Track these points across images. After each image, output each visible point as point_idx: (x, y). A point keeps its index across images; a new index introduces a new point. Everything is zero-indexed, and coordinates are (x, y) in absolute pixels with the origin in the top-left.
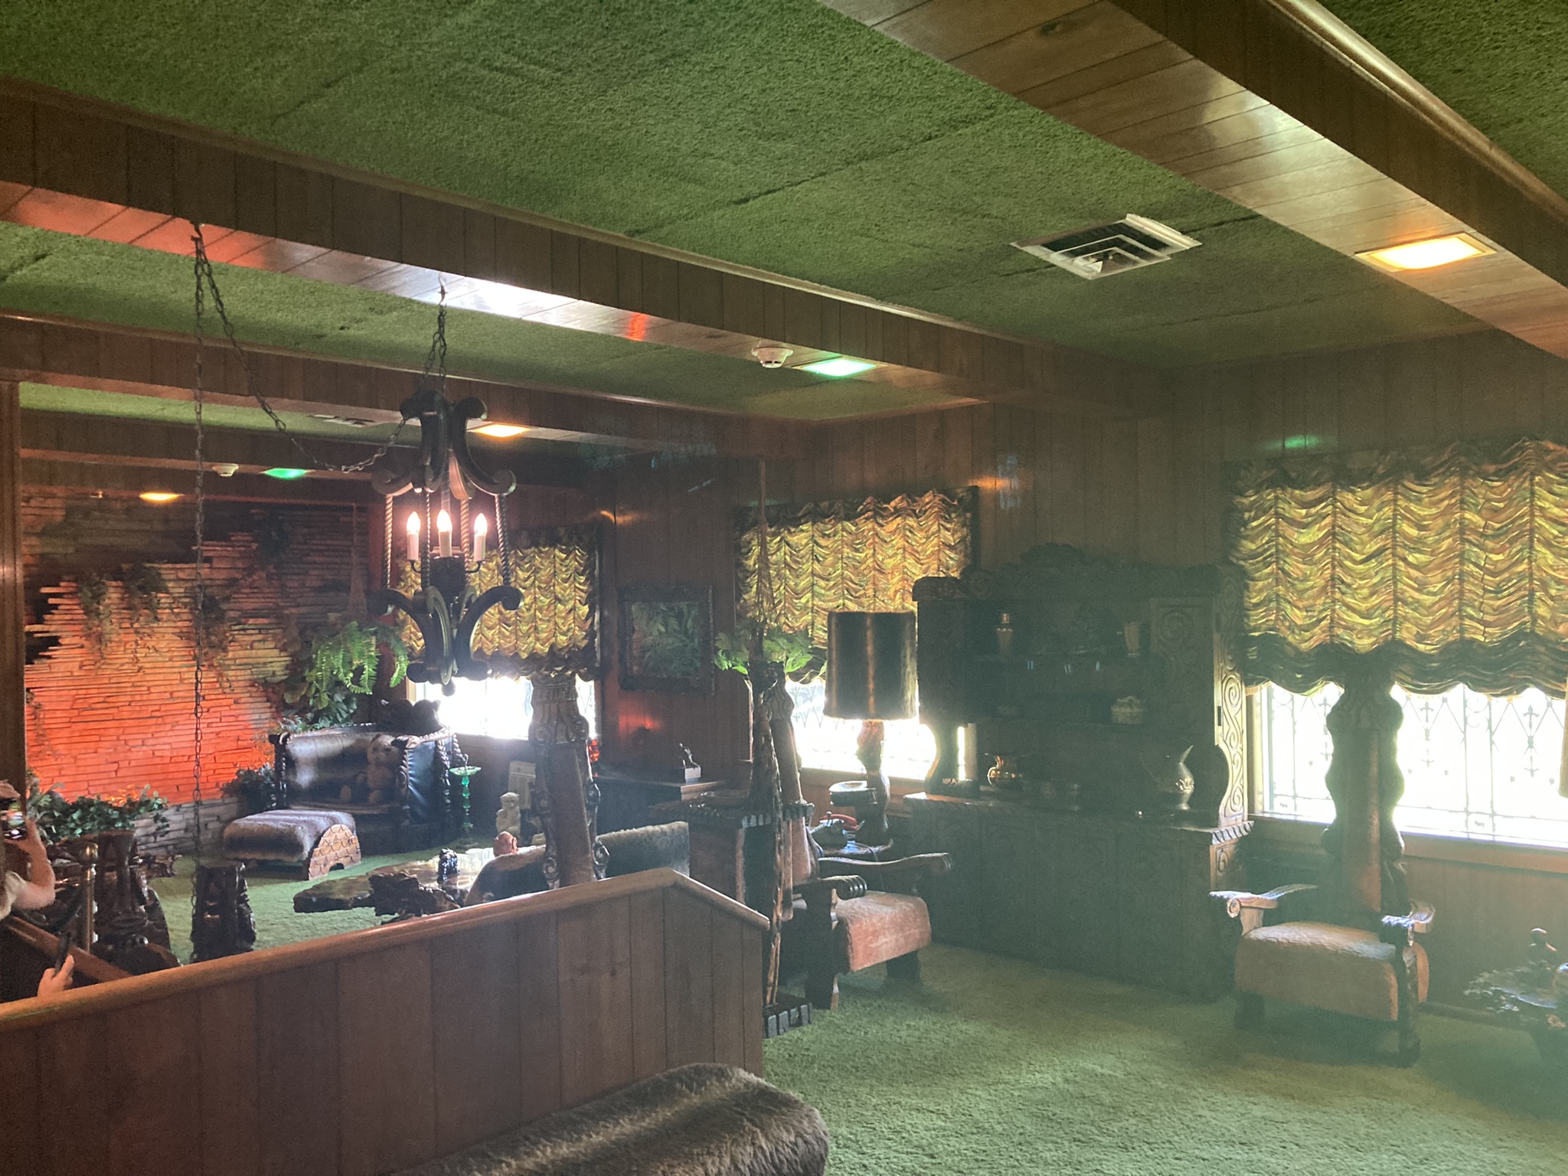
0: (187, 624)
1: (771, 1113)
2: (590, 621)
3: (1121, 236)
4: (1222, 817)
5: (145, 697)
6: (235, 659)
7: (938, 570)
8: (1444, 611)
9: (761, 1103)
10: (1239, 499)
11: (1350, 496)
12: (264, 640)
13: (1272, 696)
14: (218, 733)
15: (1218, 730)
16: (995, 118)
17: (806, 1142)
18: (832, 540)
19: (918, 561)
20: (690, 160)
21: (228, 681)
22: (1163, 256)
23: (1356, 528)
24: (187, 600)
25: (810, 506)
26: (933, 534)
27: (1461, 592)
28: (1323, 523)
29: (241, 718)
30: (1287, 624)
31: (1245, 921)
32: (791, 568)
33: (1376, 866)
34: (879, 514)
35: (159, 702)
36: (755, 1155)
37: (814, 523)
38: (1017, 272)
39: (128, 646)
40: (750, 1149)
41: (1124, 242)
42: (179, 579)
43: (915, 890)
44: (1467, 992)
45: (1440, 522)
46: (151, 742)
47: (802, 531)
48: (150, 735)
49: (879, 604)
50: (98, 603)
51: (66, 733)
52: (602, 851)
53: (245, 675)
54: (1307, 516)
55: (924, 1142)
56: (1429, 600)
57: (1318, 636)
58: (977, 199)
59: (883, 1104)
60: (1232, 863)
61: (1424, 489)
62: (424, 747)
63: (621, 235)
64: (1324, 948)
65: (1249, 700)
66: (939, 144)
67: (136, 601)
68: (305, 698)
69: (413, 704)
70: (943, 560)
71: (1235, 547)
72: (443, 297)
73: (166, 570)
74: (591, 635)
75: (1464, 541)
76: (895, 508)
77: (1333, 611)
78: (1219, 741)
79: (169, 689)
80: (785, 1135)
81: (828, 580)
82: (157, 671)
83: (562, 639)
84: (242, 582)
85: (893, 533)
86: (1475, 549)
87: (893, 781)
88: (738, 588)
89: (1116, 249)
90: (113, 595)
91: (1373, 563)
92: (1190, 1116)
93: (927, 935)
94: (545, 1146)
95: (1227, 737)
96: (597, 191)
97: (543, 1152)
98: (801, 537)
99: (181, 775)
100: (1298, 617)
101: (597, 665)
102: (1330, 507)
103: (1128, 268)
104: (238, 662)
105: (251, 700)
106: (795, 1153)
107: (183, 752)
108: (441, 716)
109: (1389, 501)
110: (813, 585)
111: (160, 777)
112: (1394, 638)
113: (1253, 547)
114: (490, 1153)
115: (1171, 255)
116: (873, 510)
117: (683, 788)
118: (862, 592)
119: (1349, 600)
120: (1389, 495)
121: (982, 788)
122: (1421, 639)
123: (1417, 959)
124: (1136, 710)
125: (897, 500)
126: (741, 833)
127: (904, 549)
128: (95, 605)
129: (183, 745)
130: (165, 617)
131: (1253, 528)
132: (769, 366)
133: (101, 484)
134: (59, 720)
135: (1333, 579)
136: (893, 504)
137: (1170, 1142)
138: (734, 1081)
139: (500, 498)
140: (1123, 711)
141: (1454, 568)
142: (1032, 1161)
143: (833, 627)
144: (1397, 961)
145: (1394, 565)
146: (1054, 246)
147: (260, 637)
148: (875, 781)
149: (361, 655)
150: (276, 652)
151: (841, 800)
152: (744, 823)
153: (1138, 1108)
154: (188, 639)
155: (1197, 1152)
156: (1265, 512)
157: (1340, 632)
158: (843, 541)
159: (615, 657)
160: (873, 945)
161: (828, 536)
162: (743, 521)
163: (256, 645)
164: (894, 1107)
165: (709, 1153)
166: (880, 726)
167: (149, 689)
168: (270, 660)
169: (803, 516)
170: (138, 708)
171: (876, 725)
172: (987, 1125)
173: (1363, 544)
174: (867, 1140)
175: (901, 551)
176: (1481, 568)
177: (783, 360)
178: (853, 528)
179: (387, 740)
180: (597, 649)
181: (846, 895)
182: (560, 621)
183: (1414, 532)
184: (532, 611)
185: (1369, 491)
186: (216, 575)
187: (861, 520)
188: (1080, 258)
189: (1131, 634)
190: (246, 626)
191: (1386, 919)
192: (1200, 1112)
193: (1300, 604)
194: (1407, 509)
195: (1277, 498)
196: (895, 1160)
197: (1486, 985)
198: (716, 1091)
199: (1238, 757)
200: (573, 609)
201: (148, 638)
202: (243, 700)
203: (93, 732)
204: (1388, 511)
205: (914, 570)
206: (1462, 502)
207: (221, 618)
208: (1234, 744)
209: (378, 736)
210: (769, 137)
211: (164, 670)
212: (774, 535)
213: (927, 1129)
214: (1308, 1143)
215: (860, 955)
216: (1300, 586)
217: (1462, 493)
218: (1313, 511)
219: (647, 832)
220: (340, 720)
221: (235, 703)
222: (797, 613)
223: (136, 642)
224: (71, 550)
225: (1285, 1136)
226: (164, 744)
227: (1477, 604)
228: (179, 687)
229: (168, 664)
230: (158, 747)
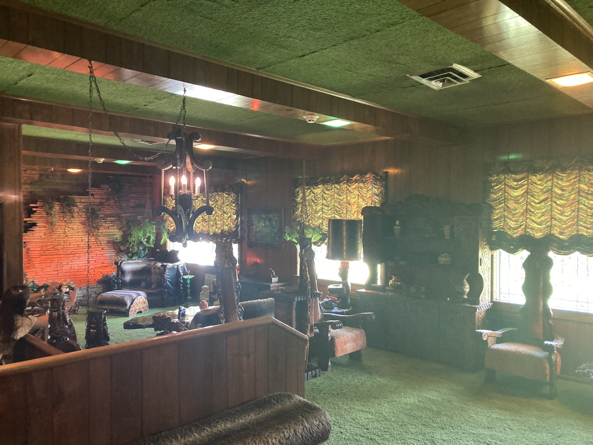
0: (84, 219)
1: (309, 413)
2: (236, 221)
3: (451, 73)
4: (480, 301)
5: (68, 246)
6: (102, 233)
7: (371, 204)
8: (571, 223)
9: (306, 409)
10: (490, 178)
11: (534, 177)
12: (113, 226)
13: (501, 254)
14: (95, 261)
15: (480, 267)
16: (405, 23)
17: (323, 424)
18: (330, 191)
19: (364, 200)
20: (283, 39)
21: (99, 241)
22: (467, 81)
23: (536, 190)
24: (84, 210)
25: (322, 178)
26: (370, 190)
27: (578, 216)
28: (523, 188)
29: (104, 255)
30: (508, 227)
31: (489, 342)
32: (314, 202)
33: (541, 321)
34: (349, 182)
35: (74, 248)
36: (303, 429)
37: (323, 185)
38: (408, 87)
39: (62, 227)
40: (301, 427)
41: (452, 75)
42: (81, 202)
43: (360, 326)
44: (577, 371)
45: (570, 188)
46: (70, 263)
47: (319, 188)
48: (70, 261)
49: (348, 216)
50: (51, 210)
51: (39, 259)
52: (242, 308)
53: (106, 239)
54: (517, 185)
55: (364, 423)
56: (565, 218)
57: (520, 232)
58: (395, 57)
59: (348, 408)
60: (483, 320)
61: (564, 175)
62: (173, 268)
63: (255, 69)
64: (520, 352)
65: (492, 256)
66: (381, 34)
67: (65, 210)
68: (128, 248)
69: (169, 251)
70: (374, 200)
71: (488, 197)
72: (185, 93)
73: (77, 198)
74: (237, 226)
75: (579, 196)
76: (355, 179)
77: (526, 222)
78: (480, 272)
79: (77, 243)
80: (315, 422)
81: (328, 207)
82: (73, 236)
83: (226, 228)
84: (105, 203)
85: (354, 189)
86: (584, 199)
87: (352, 284)
88: (293, 210)
89: (448, 78)
90: (57, 207)
91: (543, 204)
92: (468, 416)
93: (365, 344)
94: (221, 423)
95: (483, 270)
96: (245, 51)
97: (221, 426)
98: (318, 190)
99: (81, 276)
100: (512, 224)
101: (239, 238)
102: (526, 182)
103: (453, 85)
104: (103, 234)
105: (108, 248)
106: (319, 429)
107: (82, 268)
108: (179, 256)
109: (550, 180)
110: (322, 209)
111: (74, 277)
112: (550, 233)
113: (495, 197)
114: (200, 426)
115: (470, 81)
116: (347, 180)
117: (271, 285)
118: (342, 212)
119: (532, 218)
120: (550, 177)
121: (387, 288)
122: (561, 234)
123: (556, 358)
124: (448, 259)
125: (356, 176)
126: (295, 303)
127: (358, 196)
128: (50, 211)
129: (82, 265)
130: (76, 216)
131: (496, 189)
132: (310, 122)
133: (53, 165)
134: (36, 254)
135: (526, 209)
136: (354, 178)
137: (460, 426)
138: (294, 400)
139: (206, 171)
140: (443, 259)
141: (575, 206)
142: (406, 432)
143: (330, 225)
144: (549, 358)
145: (551, 205)
146: (423, 76)
147: (111, 224)
148: (345, 284)
149: (150, 232)
150: (117, 230)
151: (332, 291)
152: (296, 299)
153: (448, 413)
154: (85, 225)
155: (471, 431)
156: (500, 183)
157: (529, 230)
158: (334, 192)
159: (246, 235)
160: (344, 347)
161: (329, 190)
162: (296, 184)
163: (110, 227)
164: (352, 410)
165: (285, 428)
166: (348, 263)
167: (70, 243)
168: (115, 233)
169: (319, 182)
170: (66, 251)
171: (346, 263)
172: (388, 418)
173: (539, 196)
174: (342, 422)
175: (357, 196)
176: (586, 206)
177: (315, 120)
178: (339, 187)
179: (159, 264)
180: (239, 232)
181: (334, 327)
182: (225, 221)
183: (560, 192)
184: (215, 217)
185: (542, 176)
186: (95, 201)
187: (342, 184)
188: (433, 81)
189: (446, 229)
190: (106, 220)
191: (546, 342)
192: (472, 415)
193: (513, 219)
194: (557, 183)
195: (505, 178)
196: (353, 430)
197: (584, 369)
198: (288, 404)
199: (487, 278)
200: (230, 216)
201: (69, 224)
202: (105, 248)
203: (49, 259)
204: (549, 183)
205: (362, 204)
206: (579, 180)
207: (97, 217)
208: (486, 273)
209: (155, 263)
210: (314, 30)
211: (76, 236)
212: (308, 189)
213: (366, 419)
214: (514, 428)
215: (339, 351)
216: (514, 212)
217: (579, 177)
218: (519, 183)
219: (258, 302)
220: (141, 256)
221: (102, 249)
222: (316, 219)
223: (65, 225)
224: (41, 190)
225: (505, 425)
226: (76, 264)
227: (584, 220)
228: (82, 243)
229: (77, 234)
230: (73, 265)
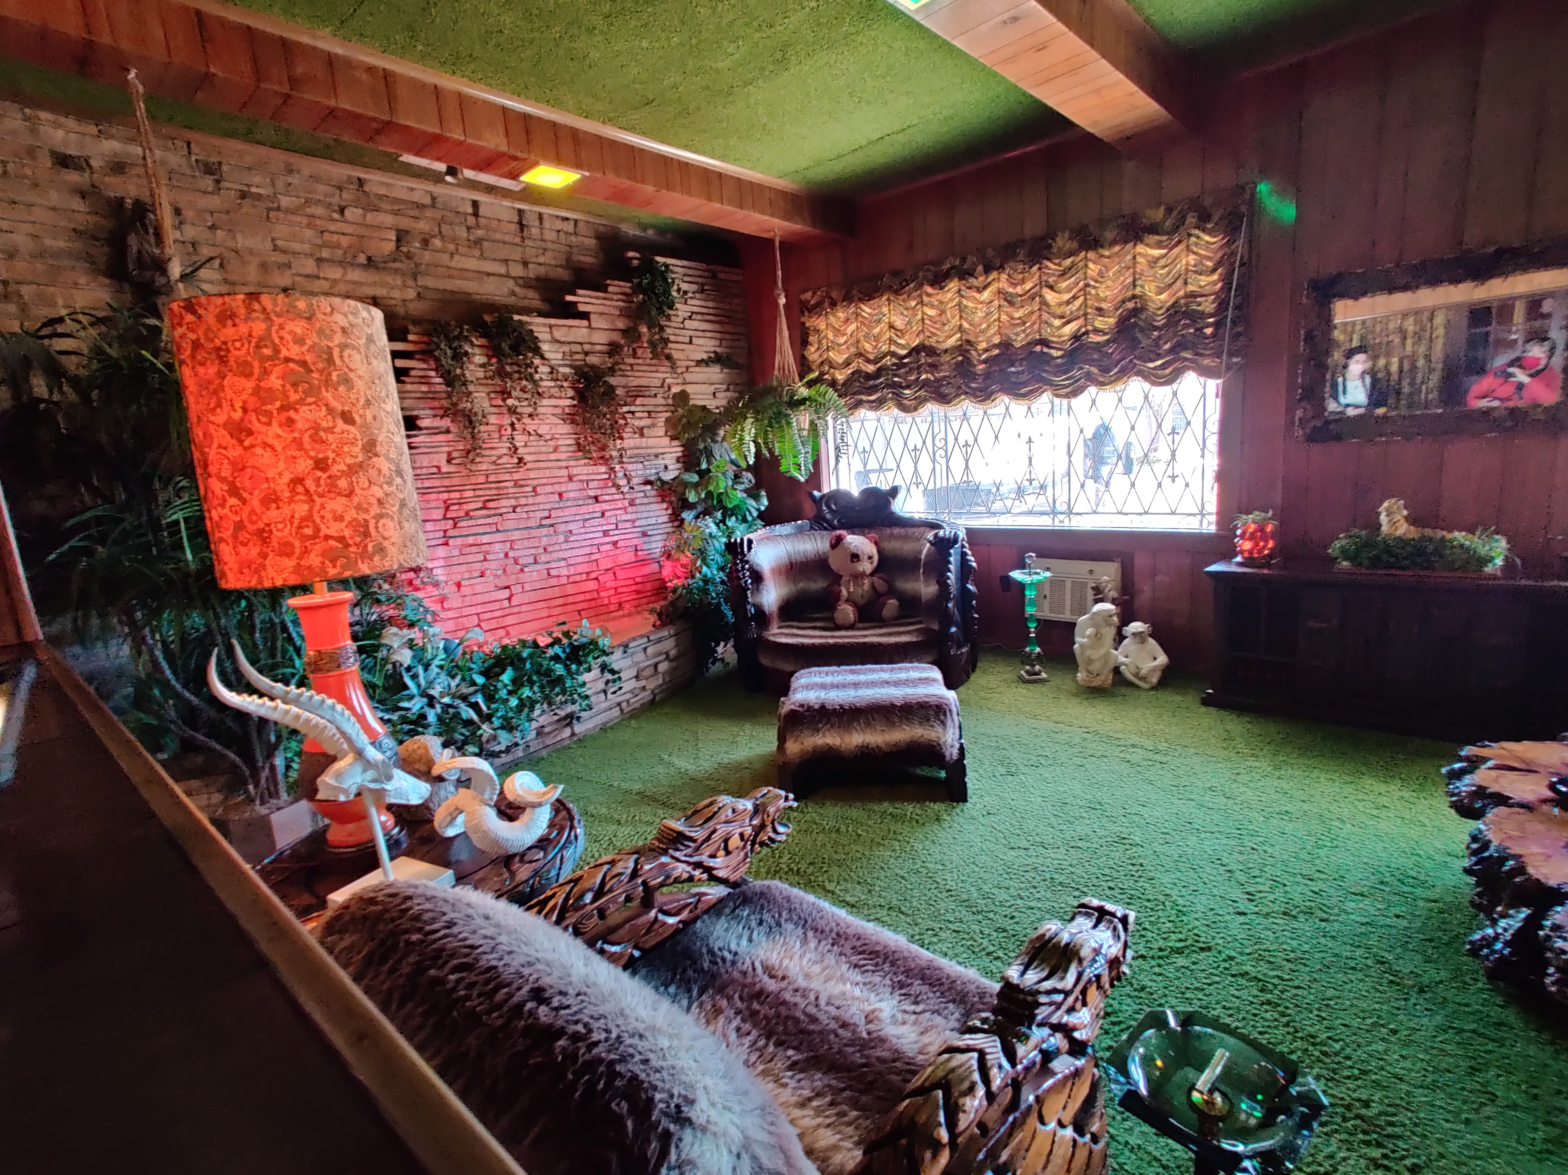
0: (569, 402)
5: (531, 500)
6: (626, 450)
12: (654, 427)
14: (615, 543)
21: (622, 477)
24: (567, 370)
29: (637, 523)
35: (548, 506)
39: (503, 431)
42: (554, 341)
46: (544, 558)
48: (542, 550)
50: (461, 368)
51: (442, 552)
53: (637, 469)
67: (507, 368)
73: (539, 326)
79: (557, 488)
82: (542, 465)
84: (625, 349)
99: (581, 597)
104: (630, 453)
105: (645, 501)
107: (580, 568)
111: (560, 601)
128: (458, 371)
129: (580, 559)
130: (546, 391)
134: (433, 535)
147: (649, 421)
150: (667, 440)
154: (573, 422)
163: (645, 431)
167: (534, 490)
168: (661, 450)
170: (525, 515)
186: (596, 337)
190: (633, 409)
201: (526, 422)
202: (641, 501)
203: (476, 549)
207: (609, 395)
211: (549, 464)
220: (749, 519)
221: (632, 504)
223: (513, 425)
226: (559, 560)
228: (572, 486)
229: (553, 456)
230: (553, 565)
